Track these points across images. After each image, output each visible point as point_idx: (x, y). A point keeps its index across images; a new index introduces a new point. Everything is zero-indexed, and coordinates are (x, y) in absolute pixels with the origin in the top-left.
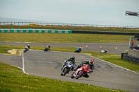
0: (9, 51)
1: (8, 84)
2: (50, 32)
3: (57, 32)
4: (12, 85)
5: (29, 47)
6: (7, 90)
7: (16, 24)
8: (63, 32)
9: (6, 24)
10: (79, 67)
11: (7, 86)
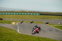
0: (12, 23)
1: (11, 38)
2: (30, 14)
3: (33, 15)
4: (13, 38)
5: (23, 21)
6: (11, 40)
7: (15, 11)
8: (36, 15)
9: (10, 11)
10: (34, 29)
11: (11, 39)
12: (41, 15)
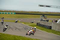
2: (6, 13)
12: (16, 14)
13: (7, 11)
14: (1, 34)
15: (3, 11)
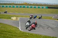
7: (16, 3)
13: (37, 5)
14: (29, 34)
15: (31, 5)
